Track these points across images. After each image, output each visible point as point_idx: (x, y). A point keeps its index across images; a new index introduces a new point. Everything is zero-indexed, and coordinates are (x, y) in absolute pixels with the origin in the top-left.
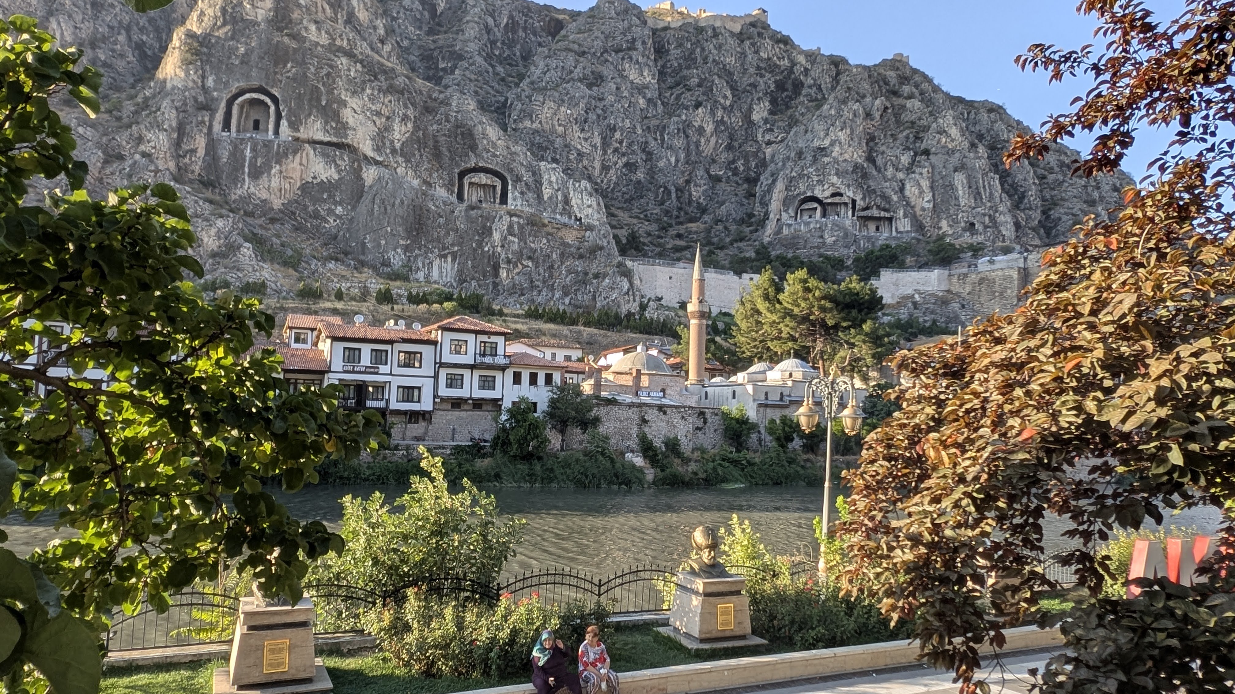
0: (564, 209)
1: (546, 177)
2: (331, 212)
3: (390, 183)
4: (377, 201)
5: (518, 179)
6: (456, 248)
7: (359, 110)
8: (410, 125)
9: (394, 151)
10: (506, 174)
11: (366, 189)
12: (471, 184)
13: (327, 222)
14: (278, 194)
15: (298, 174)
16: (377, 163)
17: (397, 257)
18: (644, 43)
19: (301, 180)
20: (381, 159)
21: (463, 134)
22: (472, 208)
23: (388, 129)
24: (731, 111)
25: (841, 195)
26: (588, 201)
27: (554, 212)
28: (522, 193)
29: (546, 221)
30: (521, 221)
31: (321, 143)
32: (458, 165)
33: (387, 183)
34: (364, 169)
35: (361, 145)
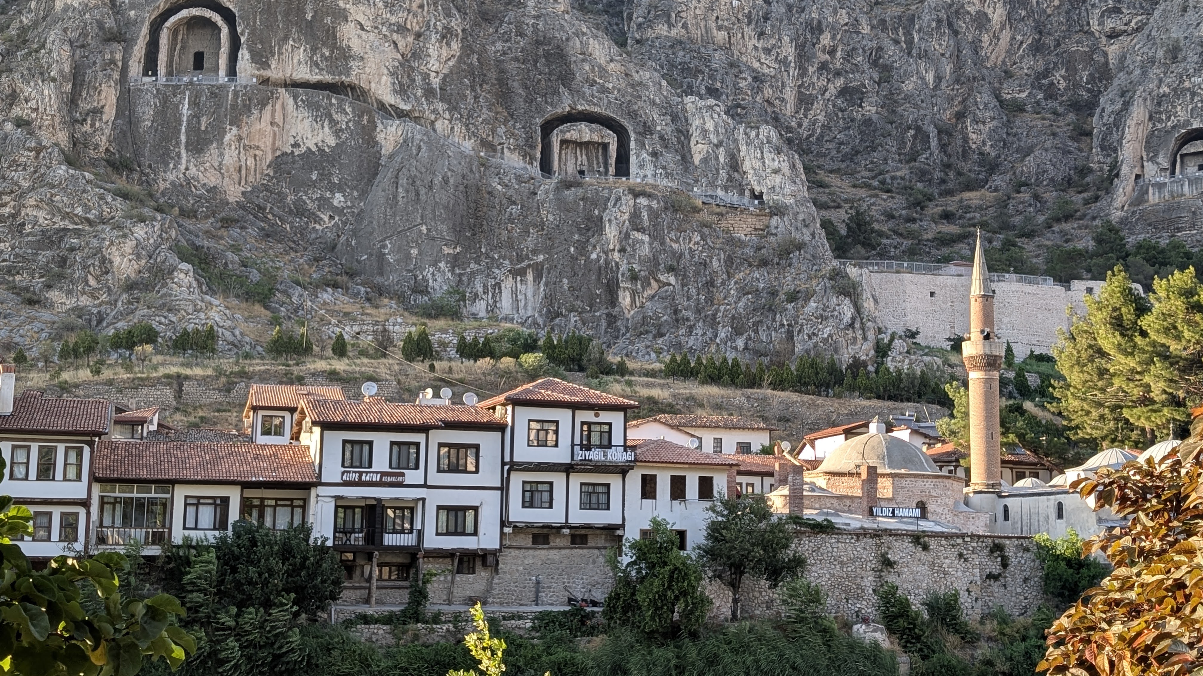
0: (730, 179)
1: (697, 122)
2: (324, 203)
3: (424, 148)
4: (403, 181)
5: (647, 130)
6: (541, 258)
7: (368, 25)
8: (456, 46)
9: (429, 93)
10: (625, 123)
11: (383, 161)
12: (563, 142)
13: (319, 221)
14: (236, 176)
15: (269, 141)
16: (401, 115)
17: (438, 276)
19: (274, 150)
21: (547, 55)
22: (567, 185)
23: (418, 54)
26: (772, 161)
27: (712, 184)
28: (655, 154)
29: (699, 203)
30: (654, 204)
31: (305, 85)
32: (540, 110)
33: (419, 148)
34: (380, 127)
35: (373, 85)
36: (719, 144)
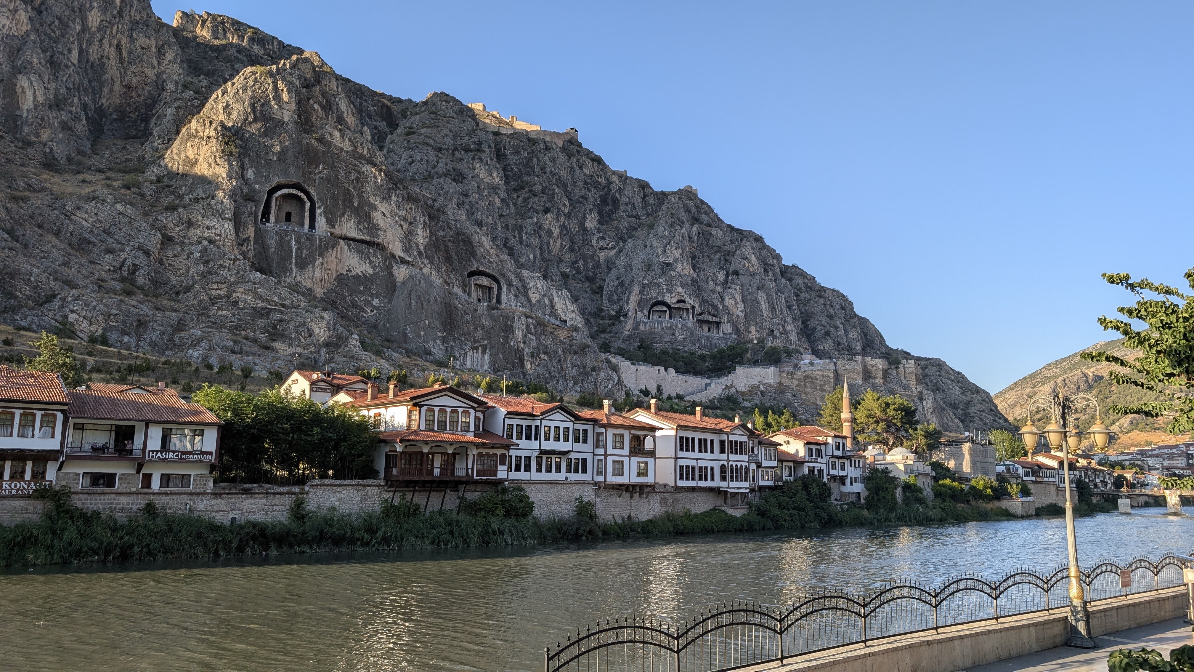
0: (551, 311)
1: (532, 283)
2: (368, 303)
3: (422, 282)
4: (414, 297)
5: (510, 283)
6: (486, 342)
7: (387, 214)
8: (428, 231)
9: (420, 253)
10: (499, 278)
11: (398, 285)
12: (476, 284)
13: (366, 312)
14: (320, 283)
15: (335, 267)
16: (403, 262)
17: (436, 347)
18: (489, 146)
19: (337, 272)
20: (411, 260)
21: (463, 241)
23: (412, 233)
24: (569, 218)
25: (684, 302)
26: (570, 306)
28: (514, 295)
31: (354, 240)
32: (465, 268)
33: (420, 282)
34: (395, 267)
35: (390, 245)
36: (545, 295)
